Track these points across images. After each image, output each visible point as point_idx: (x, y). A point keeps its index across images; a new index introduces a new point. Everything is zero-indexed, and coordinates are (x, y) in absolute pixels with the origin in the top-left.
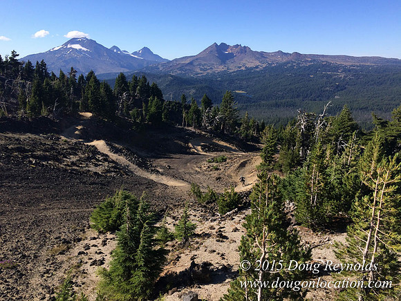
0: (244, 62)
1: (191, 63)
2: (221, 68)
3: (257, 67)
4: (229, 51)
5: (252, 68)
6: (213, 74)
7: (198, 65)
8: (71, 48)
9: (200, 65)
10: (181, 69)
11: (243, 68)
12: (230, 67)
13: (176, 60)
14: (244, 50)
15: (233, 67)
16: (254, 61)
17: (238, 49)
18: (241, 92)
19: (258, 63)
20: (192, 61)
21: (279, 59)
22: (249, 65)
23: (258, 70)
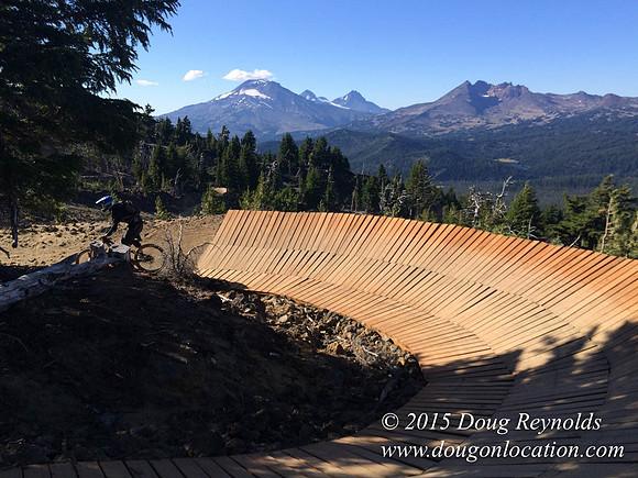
0: (516, 111)
1: (425, 115)
2: (476, 122)
3: (539, 119)
4: (491, 93)
5: (529, 122)
6: (462, 132)
7: (436, 117)
8: (244, 95)
9: (440, 117)
10: (408, 124)
11: (515, 122)
12: (492, 121)
13: (401, 110)
14: (517, 92)
15: (495, 121)
16: (535, 110)
17: (507, 90)
18: (508, 161)
19: (540, 113)
20: (428, 112)
21: (580, 105)
22: (525, 117)
23: (540, 124)
